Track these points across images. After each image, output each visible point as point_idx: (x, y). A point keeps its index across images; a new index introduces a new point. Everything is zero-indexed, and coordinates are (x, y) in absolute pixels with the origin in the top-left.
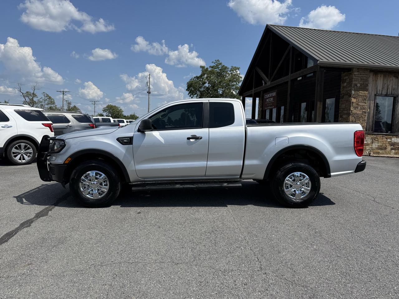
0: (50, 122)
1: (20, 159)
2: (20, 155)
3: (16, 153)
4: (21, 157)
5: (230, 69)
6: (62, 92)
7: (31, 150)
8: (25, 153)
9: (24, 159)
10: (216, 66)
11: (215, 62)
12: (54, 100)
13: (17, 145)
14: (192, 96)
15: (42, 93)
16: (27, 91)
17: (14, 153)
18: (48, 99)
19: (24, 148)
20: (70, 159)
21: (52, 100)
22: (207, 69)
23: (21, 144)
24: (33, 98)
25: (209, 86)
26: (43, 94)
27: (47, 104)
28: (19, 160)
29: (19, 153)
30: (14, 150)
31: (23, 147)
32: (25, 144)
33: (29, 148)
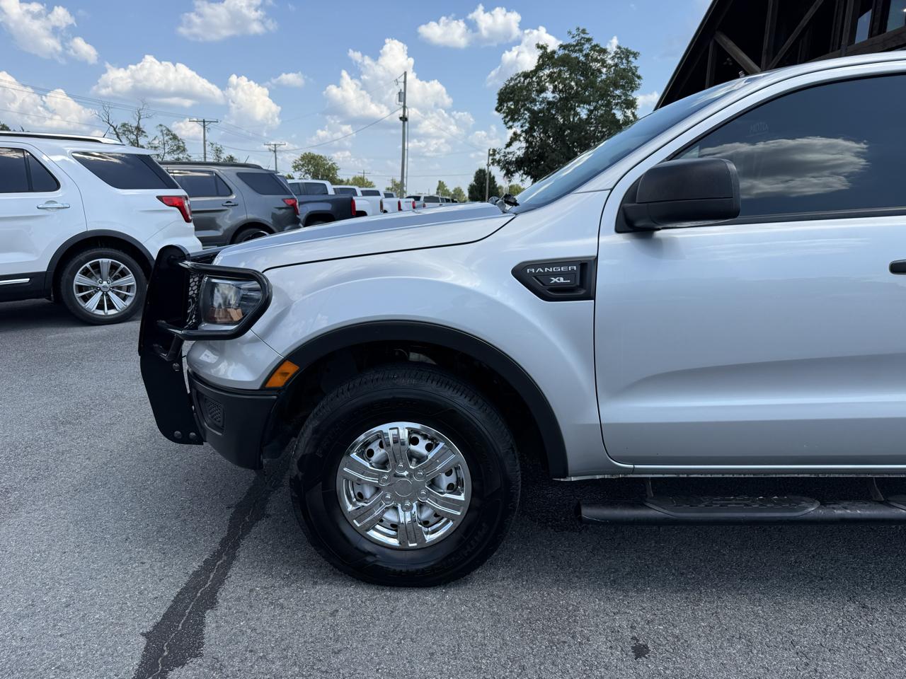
0: (181, 192)
1: (100, 307)
2: (100, 293)
3: (87, 288)
4: (101, 301)
5: (613, 54)
6: (202, 123)
7: (130, 280)
8: (113, 287)
9: (111, 306)
10: (577, 45)
11: (575, 32)
12: (183, 143)
13: (87, 265)
14: (510, 123)
15: (157, 127)
16: (123, 122)
17: (81, 289)
18: (171, 139)
19: (110, 274)
20: (291, 369)
21: (181, 142)
22: (554, 52)
23: (100, 260)
24: (137, 137)
25: (554, 97)
26: (159, 128)
27: (169, 153)
28: (98, 308)
29: (97, 289)
30: (79, 279)
31: (105, 270)
32: (110, 260)
33: (123, 274)
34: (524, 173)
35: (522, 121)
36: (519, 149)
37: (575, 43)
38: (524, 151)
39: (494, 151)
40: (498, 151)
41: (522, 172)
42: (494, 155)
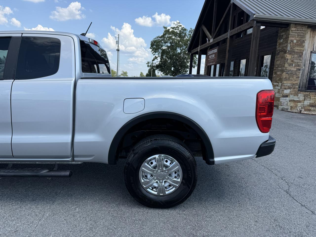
5: (189, 31)
11: (176, 23)
25: (170, 45)
34: (159, 70)
35: (158, 53)
36: (157, 62)
37: (176, 27)
38: (159, 63)
39: (148, 62)
40: (149, 62)
41: (158, 70)
42: (148, 64)
